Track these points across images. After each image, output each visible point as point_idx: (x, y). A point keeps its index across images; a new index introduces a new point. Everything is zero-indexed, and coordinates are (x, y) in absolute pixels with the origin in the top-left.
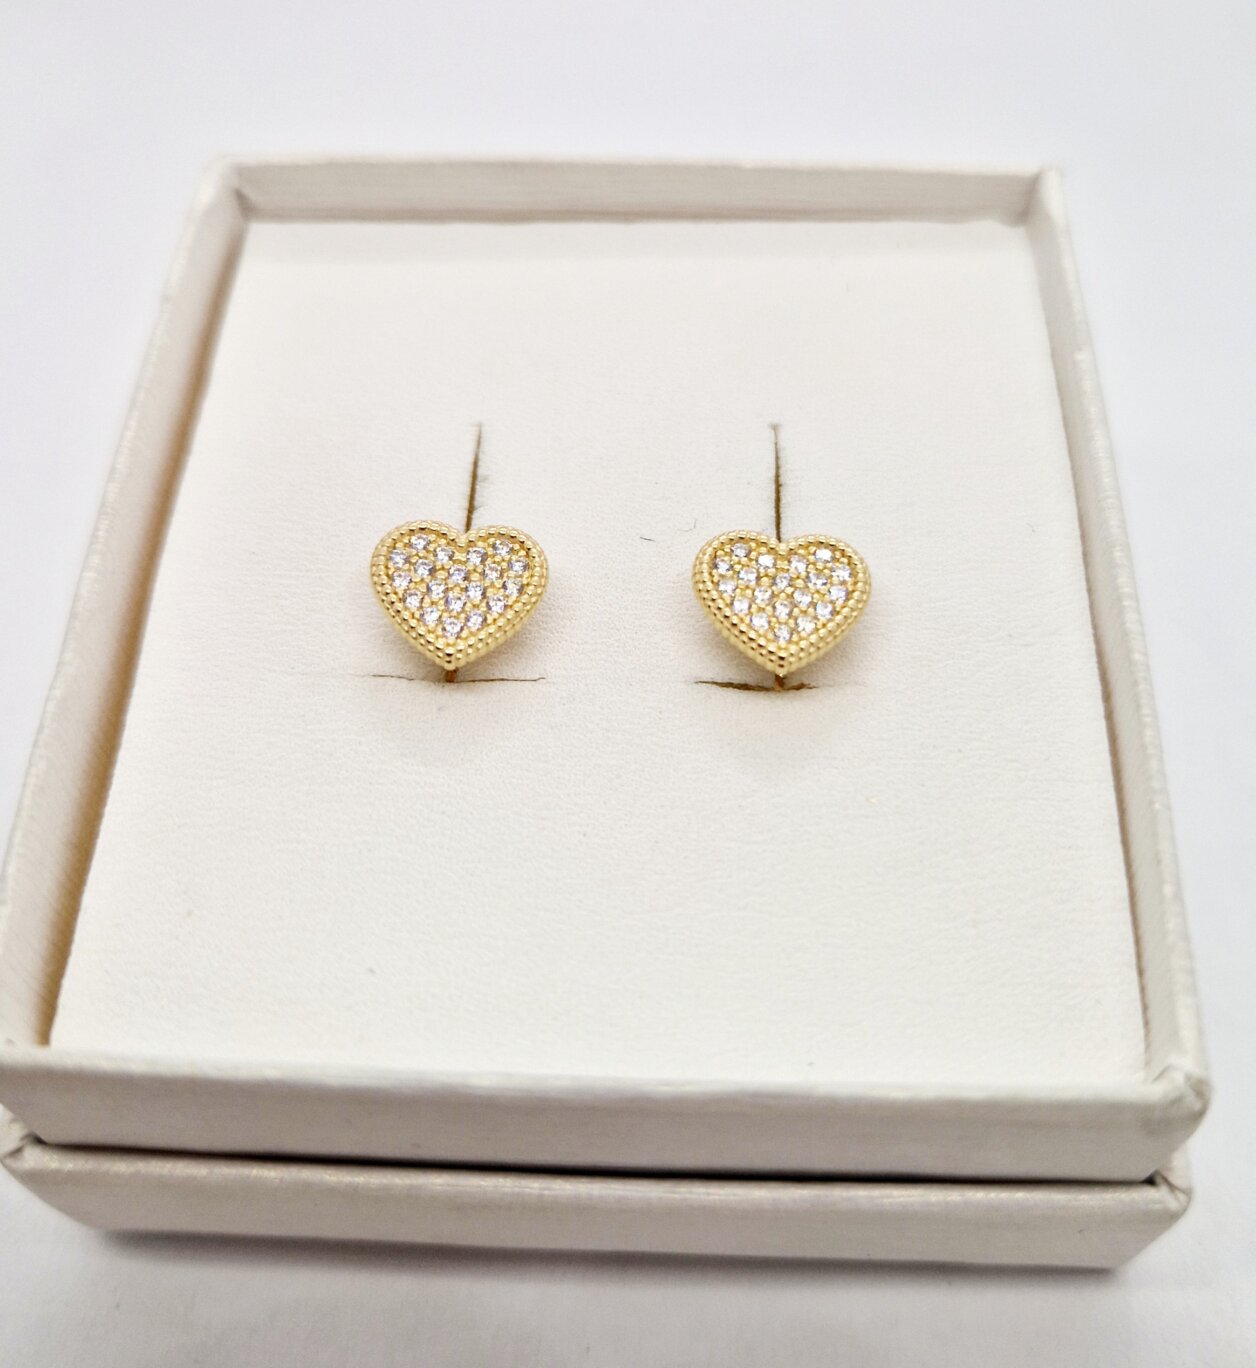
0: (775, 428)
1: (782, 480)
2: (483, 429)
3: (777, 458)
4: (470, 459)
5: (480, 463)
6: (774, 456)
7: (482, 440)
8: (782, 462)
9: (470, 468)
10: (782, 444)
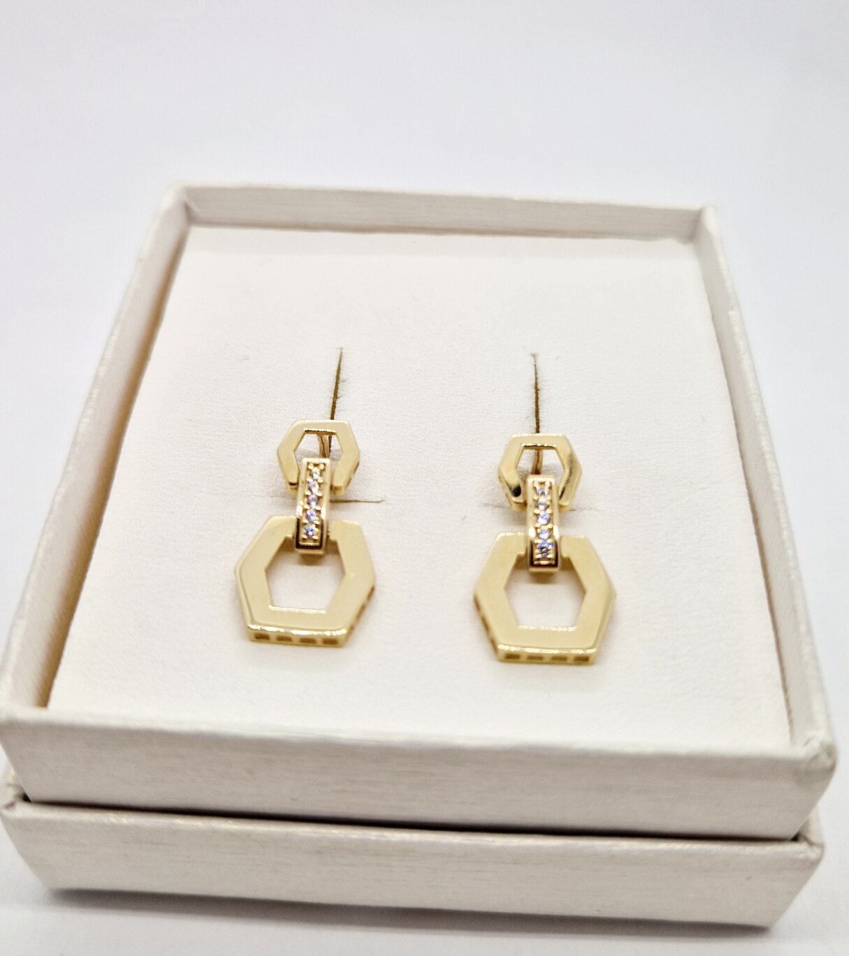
0: (534, 356)
1: (539, 386)
2: (343, 351)
3: (536, 373)
4: (336, 368)
5: (341, 372)
6: (534, 371)
7: (342, 358)
8: (538, 376)
9: (335, 374)
10: (539, 366)
